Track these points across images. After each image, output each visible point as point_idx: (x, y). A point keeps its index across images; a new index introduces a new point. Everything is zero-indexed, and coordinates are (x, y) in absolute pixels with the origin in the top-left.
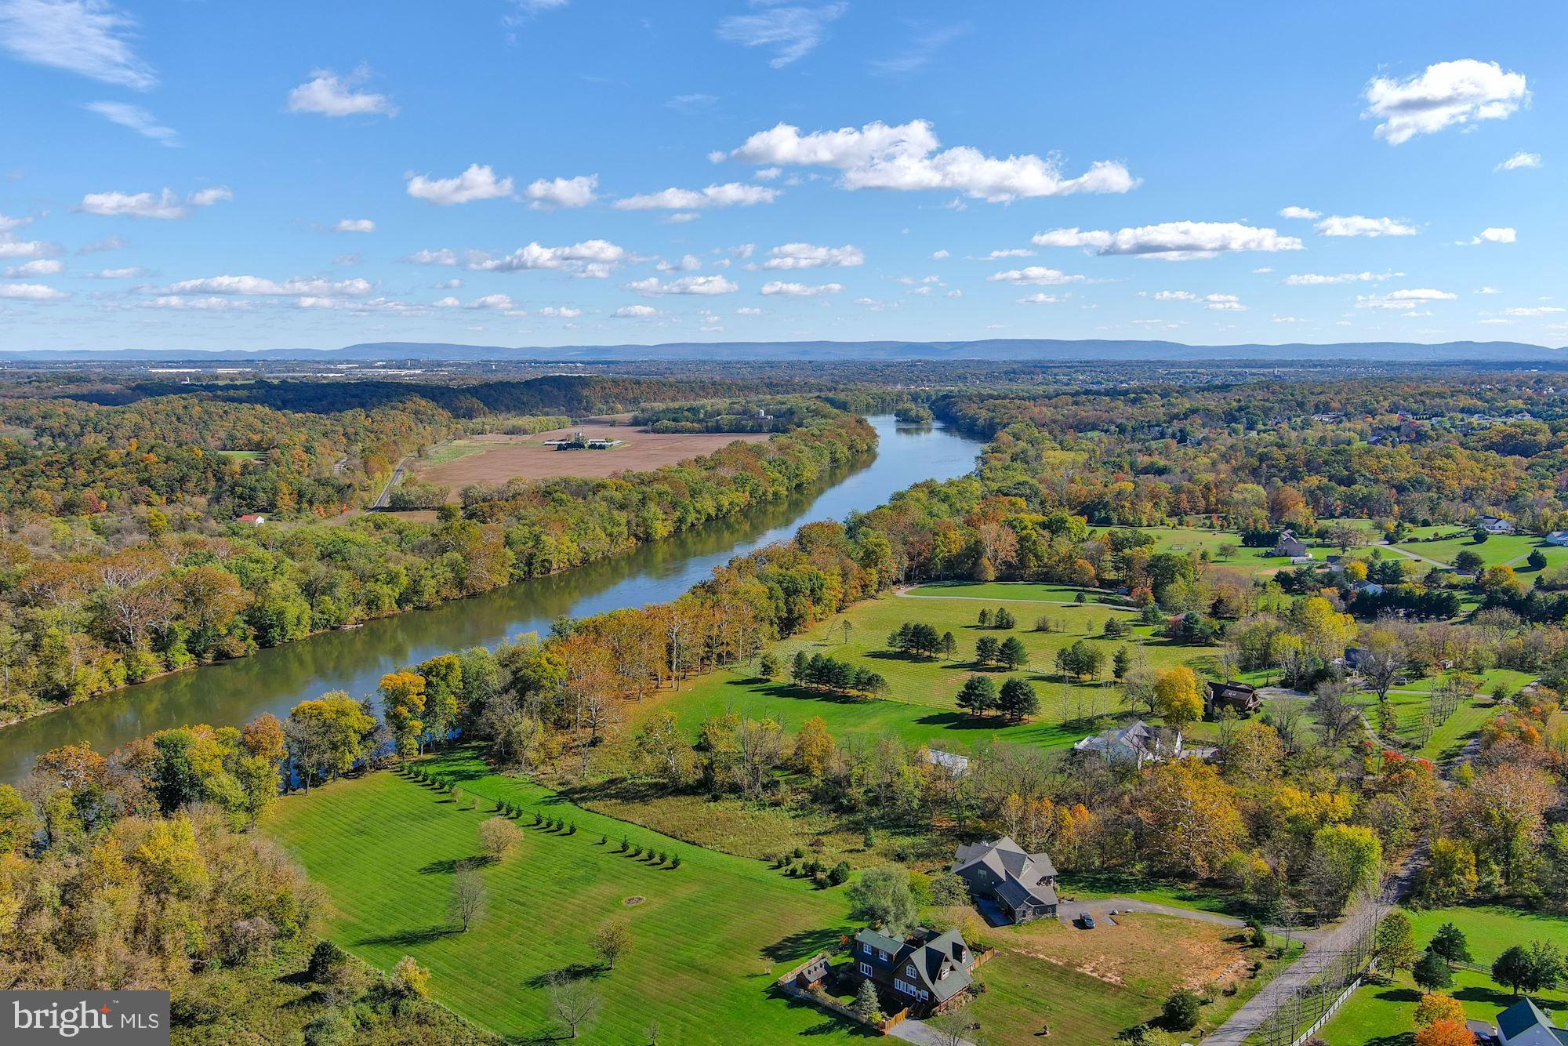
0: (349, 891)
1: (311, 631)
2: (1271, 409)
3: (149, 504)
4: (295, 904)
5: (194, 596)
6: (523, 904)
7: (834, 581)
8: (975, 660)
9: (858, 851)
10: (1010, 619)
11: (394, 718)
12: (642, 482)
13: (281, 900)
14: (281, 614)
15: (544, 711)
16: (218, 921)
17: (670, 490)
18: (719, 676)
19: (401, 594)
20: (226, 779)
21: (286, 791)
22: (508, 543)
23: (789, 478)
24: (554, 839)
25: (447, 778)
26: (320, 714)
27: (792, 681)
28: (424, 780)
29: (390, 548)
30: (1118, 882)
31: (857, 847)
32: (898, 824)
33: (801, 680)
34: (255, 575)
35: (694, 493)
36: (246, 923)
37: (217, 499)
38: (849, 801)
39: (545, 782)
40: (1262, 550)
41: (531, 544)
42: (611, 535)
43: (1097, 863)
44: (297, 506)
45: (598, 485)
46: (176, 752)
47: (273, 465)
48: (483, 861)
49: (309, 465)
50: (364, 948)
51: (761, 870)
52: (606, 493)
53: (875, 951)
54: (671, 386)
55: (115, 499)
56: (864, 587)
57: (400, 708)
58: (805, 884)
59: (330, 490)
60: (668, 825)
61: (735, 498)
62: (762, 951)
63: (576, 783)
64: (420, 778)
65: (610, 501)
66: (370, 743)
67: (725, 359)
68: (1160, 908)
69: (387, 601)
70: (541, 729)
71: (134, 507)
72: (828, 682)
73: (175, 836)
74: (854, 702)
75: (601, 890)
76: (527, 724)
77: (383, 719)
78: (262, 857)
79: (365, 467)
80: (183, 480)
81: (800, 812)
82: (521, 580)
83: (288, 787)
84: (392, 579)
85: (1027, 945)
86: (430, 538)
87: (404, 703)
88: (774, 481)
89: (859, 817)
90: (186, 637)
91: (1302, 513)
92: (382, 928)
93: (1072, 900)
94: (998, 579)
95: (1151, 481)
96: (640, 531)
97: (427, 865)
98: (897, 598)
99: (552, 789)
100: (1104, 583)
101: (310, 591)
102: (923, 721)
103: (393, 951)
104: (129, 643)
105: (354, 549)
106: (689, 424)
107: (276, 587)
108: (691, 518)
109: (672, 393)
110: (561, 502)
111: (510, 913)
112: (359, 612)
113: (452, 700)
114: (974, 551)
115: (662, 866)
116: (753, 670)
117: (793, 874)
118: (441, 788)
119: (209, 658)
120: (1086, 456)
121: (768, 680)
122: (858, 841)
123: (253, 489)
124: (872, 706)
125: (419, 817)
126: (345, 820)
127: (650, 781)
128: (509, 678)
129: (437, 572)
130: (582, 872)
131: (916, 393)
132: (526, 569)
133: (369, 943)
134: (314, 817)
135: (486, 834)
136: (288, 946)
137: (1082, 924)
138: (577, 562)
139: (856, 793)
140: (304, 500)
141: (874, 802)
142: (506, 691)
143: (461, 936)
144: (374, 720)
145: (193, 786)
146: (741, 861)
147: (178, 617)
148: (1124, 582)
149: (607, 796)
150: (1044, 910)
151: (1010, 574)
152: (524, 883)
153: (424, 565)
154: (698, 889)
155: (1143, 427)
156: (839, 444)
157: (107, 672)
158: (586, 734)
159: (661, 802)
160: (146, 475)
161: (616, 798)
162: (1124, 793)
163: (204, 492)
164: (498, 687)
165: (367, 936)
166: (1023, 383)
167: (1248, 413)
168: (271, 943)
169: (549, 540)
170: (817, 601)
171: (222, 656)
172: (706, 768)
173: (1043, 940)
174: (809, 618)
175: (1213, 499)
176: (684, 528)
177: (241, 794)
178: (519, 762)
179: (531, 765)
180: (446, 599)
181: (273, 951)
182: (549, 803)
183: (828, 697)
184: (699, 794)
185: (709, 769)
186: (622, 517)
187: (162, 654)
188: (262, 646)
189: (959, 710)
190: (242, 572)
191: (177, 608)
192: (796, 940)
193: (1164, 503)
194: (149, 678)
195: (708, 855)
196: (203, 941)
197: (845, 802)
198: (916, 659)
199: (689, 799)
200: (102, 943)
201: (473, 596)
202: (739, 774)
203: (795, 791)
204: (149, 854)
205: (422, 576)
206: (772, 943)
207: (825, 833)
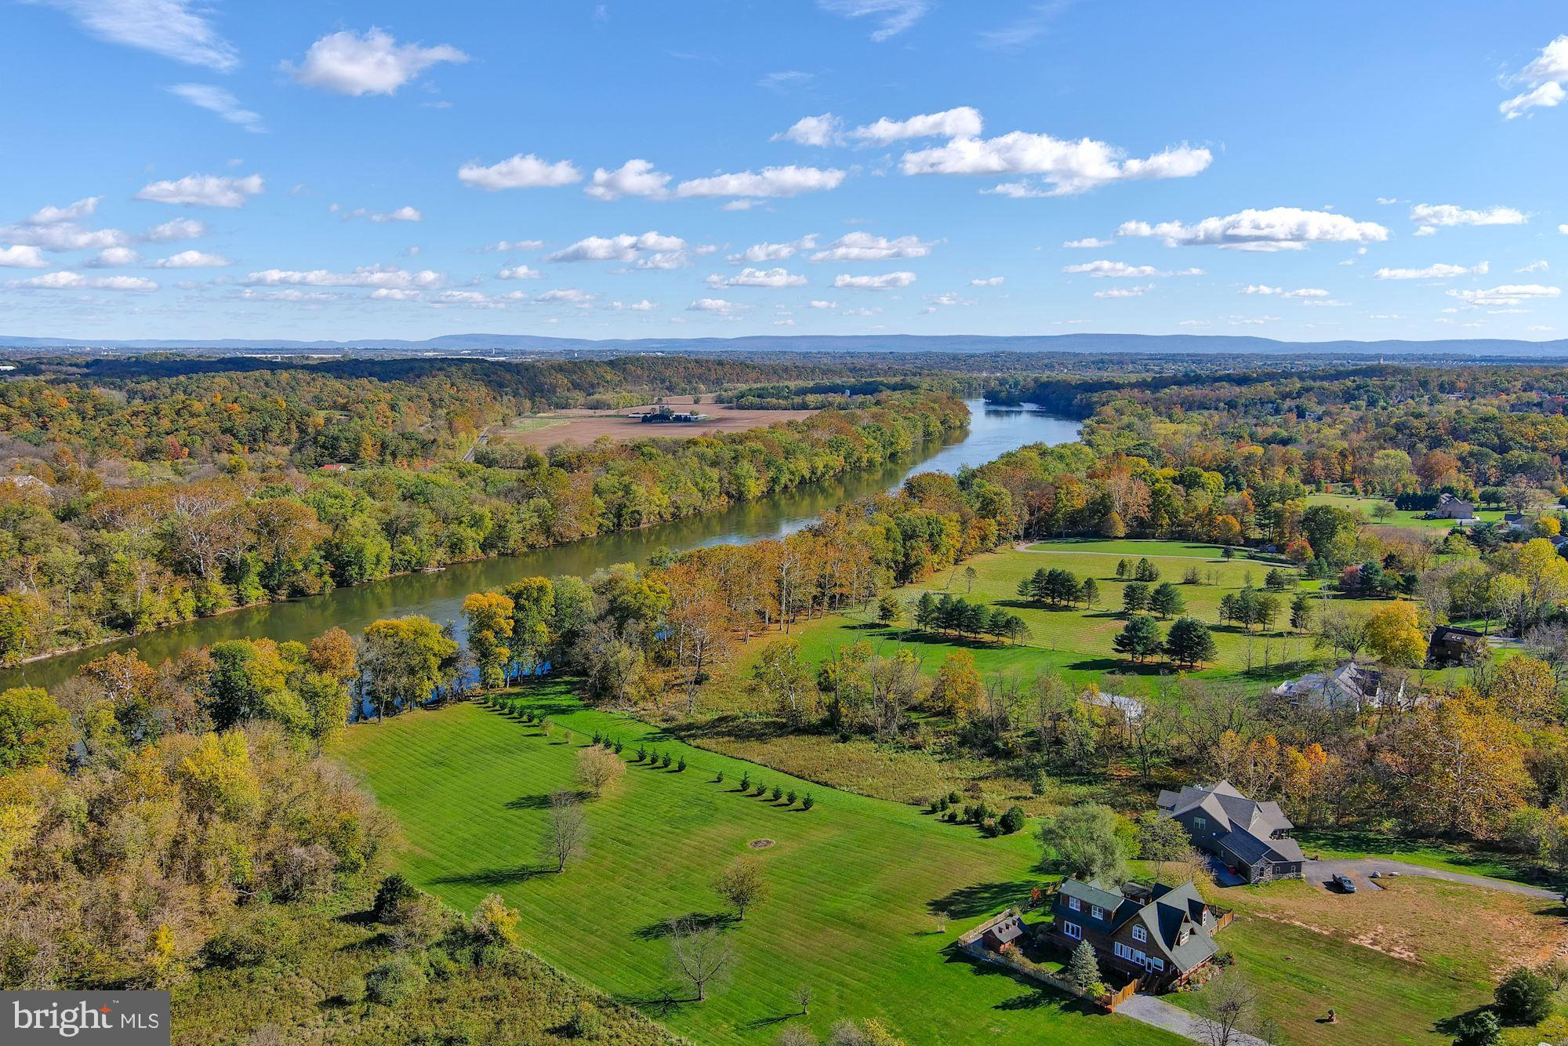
0: (425, 824)
1: (391, 572)
2: (1393, 387)
3: (232, 452)
4: (361, 832)
5: (267, 528)
6: (628, 844)
7: (953, 528)
8: (1121, 608)
9: (1025, 798)
10: (1154, 570)
11: (478, 644)
12: (734, 441)
13: (344, 827)
14: (360, 551)
15: (645, 642)
16: (270, 847)
17: (763, 448)
18: (830, 621)
19: (485, 539)
20: (288, 696)
21: (357, 719)
22: (598, 491)
23: (884, 446)
24: (661, 775)
25: (536, 712)
26: (397, 634)
27: (915, 626)
28: (511, 712)
29: (474, 491)
30: (1368, 842)
31: (1024, 794)
32: (1069, 770)
33: (925, 625)
34: (333, 511)
35: (788, 454)
36: (302, 850)
37: (300, 449)
38: (1006, 744)
39: (647, 719)
40: (1422, 513)
41: (620, 494)
42: (702, 491)
43: (1332, 820)
44: (380, 458)
45: (689, 442)
46: (234, 664)
47: (356, 419)
48: (581, 796)
49: (393, 422)
50: (440, 886)
51: (913, 815)
52: (697, 449)
53: (1086, 907)
54: (754, 368)
55: (197, 445)
56: (984, 539)
57: (485, 632)
58: (971, 832)
59: (413, 443)
60: (793, 764)
61: (829, 461)
62: (929, 904)
63: (682, 719)
64: (506, 711)
65: (702, 457)
66: (451, 670)
67: (805, 350)
68: (1433, 872)
69: (471, 544)
70: (642, 659)
71: (216, 454)
72: (958, 626)
73: (225, 751)
74: (990, 647)
75: (721, 831)
76: (626, 653)
77: (466, 645)
78: (326, 781)
79: (450, 428)
80: (265, 430)
81: (945, 756)
82: (609, 532)
83: (359, 716)
84: (476, 522)
85: (1274, 909)
86: (516, 484)
87: (489, 627)
88: (868, 447)
89: (1020, 762)
90: (259, 569)
91: (1457, 479)
92: (462, 866)
93: (1316, 858)
94: (1128, 537)
95: (1278, 450)
96: (733, 490)
97: (514, 800)
98: (1017, 552)
99: (655, 725)
100: (1249, 542)
101: (391, 530)
102: (1075, 667)
103: (475, 891)
104: (199, 574)
105: (437, 491)
106: (774, 401)
107: (355, 523)
108: (784, 479)
109: (754, 375)
110: (651, 456)
111: (614, 853)
112: (441, 554)
113: (542, 627)
114: (1101, 507)
115: (791, 807)
116: (871, 614)
117: (952, 819)
118: (530, 721)
119: (283, 594)
120: (1199, 429)
121: (888, 626)
122: (1026, 790)
123: (336, 439)
124: (1009, 652)
125: (505, 750)
126: (422, 750)
127: (765, 720)
128: (605, 606)
129: (523, 516)
130: (696, 811)
131: (1004, 379)
132: (615, 520)
133: (446, 881)
134: (388, 746)
135: (583, 764)
136: (352, 881)
137: (1337, 886)
138: (667, 516)
139: (1011, 737)
140: (388, 452)
141: (1036, 747)
142: (602, 618)
143: (555, 877)
144: (455, 644)
145: (251, 703)
146: (884, 804)
147: (251, 548)
148: (1271, 540)
149: (718, 734)
150: (1286, 868)
151: (1140, 530)
152: (628, 821)
153: (509, 509)
154: (838, 832)
155: (1255, 404)
156: (933, 417)
157: (176, 602)
158: (689, 672)
159: (780, 741)
160: (229, 424)
161: (729, 735)
162: (1357, 738)
163: (287, 442)
164: (594, 615)
165: (444, 874)
166: (1113, 371)
167: (1368, 391)
168: (332, 876)
169: (640, 490)
170: (935, 548)
171: (298, 593)
172: (829, 708)
173: (1293, 903)
174: (927, 565)
175: (1348, 468)
176: (777, 489)
177: (306, 714)
178: (616, 697)
179: (629, 700)
180: (532, 547)
181: (334, 886)
182: (653, 740)
183: (959, 642)
184: (826, 734)
185: (834, 708)
186: (715, 473)
187: (234, 586)
188: (340, 585)
189: (1116, 656)
190: (320, 507)
191: (251, 539)
192: (970, 894)
193: (1296, 469)
194: (220, 612)
195: (843, 797)
196: (251, 870)
197: (1000, 745)
198: (1053, 608)
199: (814, 739)
200: (132, 864)
201: (559, 544)
202: (871, 714)
203: (937, 734)
204: (194, 769)
205: (507, 521)
206: (940, 897)
207: (981, 779)
